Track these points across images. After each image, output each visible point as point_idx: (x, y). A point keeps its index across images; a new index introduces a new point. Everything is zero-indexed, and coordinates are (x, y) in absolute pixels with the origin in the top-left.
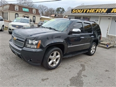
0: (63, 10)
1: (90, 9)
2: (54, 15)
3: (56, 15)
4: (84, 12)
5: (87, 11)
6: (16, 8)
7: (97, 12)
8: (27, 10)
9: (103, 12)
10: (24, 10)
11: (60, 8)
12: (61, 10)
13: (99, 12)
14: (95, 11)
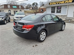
0: (37, 4)
1: (61, 2)
2: (32, 8)
3: (33, 8)
4: (58, 3)
5: (59, 3)
6: (9, 6)
7: (66, 2)
8: (15, 7)
9: (70, 2)
10: (14, 7)
11: (35, 3)
12: (35, 4)
13: (67, 2)
14: (65, 2)
